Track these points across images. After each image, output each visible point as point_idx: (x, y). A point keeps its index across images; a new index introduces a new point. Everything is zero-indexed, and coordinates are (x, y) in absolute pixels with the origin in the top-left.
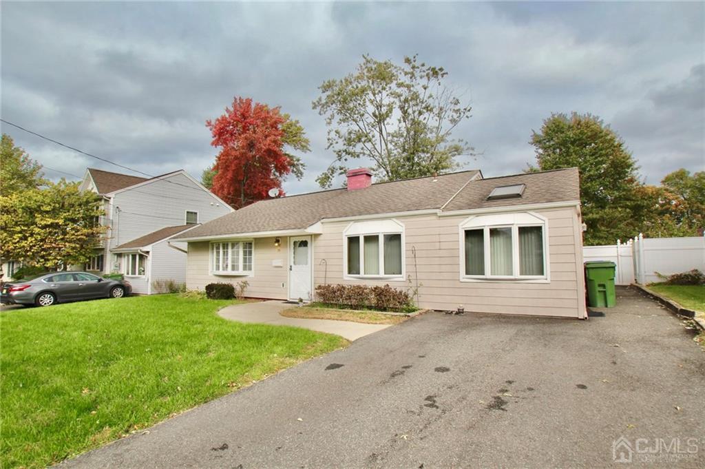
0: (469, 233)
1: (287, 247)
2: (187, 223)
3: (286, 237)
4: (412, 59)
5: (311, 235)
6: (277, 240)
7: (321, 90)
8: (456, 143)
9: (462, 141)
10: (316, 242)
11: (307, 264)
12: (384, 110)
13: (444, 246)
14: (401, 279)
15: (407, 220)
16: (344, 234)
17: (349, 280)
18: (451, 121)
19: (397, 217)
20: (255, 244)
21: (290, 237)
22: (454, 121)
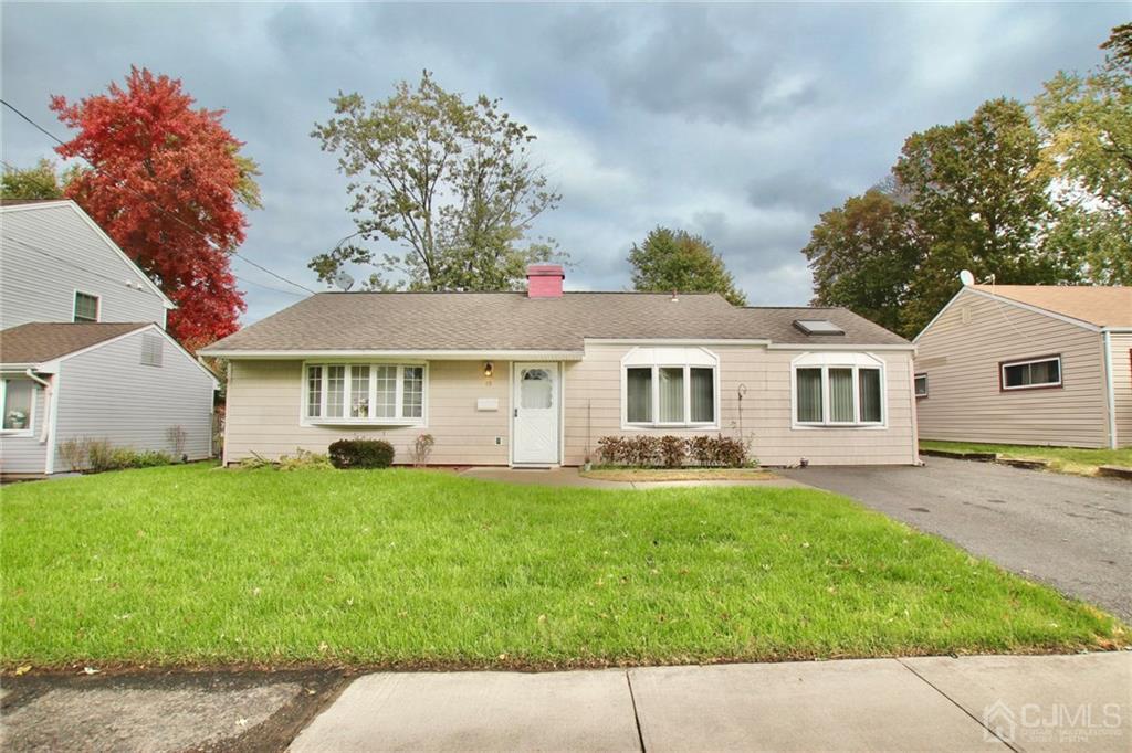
0: (801, 372)
1: (508, 379)
2: (76, 318)
3: (508, 362)
4: (492, 102)
5: (559, 362)
6: (488, 365)
7: (334, 107)
8: (545, 242)
9: (553, 241)
10: (569, 373)
11: (549, 405)
12: (432, 169)
13: (771, 386)
14: (714, 428)
15: (724, 351)
16: (623, 363)
17: (630, 431)
18: (530, 208)
19: (707, 346)
20: (430, 369)
21: (514, 362)
22: (534, 210)
